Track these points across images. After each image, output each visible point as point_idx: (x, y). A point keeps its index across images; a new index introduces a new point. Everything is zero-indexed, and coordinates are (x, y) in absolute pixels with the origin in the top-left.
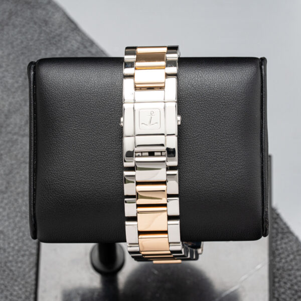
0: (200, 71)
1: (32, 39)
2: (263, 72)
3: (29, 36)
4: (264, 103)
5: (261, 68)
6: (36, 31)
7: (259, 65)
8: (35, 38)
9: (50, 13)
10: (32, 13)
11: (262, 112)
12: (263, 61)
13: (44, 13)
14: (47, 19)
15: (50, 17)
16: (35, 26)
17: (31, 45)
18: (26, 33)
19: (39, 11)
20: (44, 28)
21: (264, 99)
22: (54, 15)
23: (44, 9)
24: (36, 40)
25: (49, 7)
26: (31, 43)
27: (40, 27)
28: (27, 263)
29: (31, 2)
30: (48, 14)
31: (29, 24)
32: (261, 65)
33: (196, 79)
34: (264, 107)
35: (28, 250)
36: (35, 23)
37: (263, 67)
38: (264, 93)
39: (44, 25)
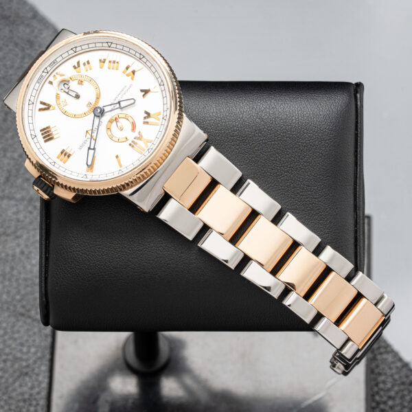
0: (273, 101)
1: (12, 67)
2: (359, 103)
3: (8, 63)
4: (359, 144)
5: (356, 97)
6: (17, 55)
7: (353, 92)
8: (17, 65)
9: (36, 31)
10: (11, 31)
11: (356, 156)
12: (359, 87)
13: (28, 30)
14: (32, 39)
15: (36, 37)
16: (17, 49)
17: (11, 75)
18: (4, 58)
19: (21, 28)
20: (28, 52)
21: (359, 139)
22: (41, 34)
23: (28, 25)
24: (18, 68)
25: (34, 23)
26: (11, 72)
27: (23, 50)
28: (11, 371)
29: (10, 17)
30: (33, 31)
31: (7, 46)
32: (356, 92)
33: (268, 110)
34: (359, 150)
35: (11, 353)
36: (16, 45)
37: (358, 95)
38: (359, 130)
39: (28, 47)
